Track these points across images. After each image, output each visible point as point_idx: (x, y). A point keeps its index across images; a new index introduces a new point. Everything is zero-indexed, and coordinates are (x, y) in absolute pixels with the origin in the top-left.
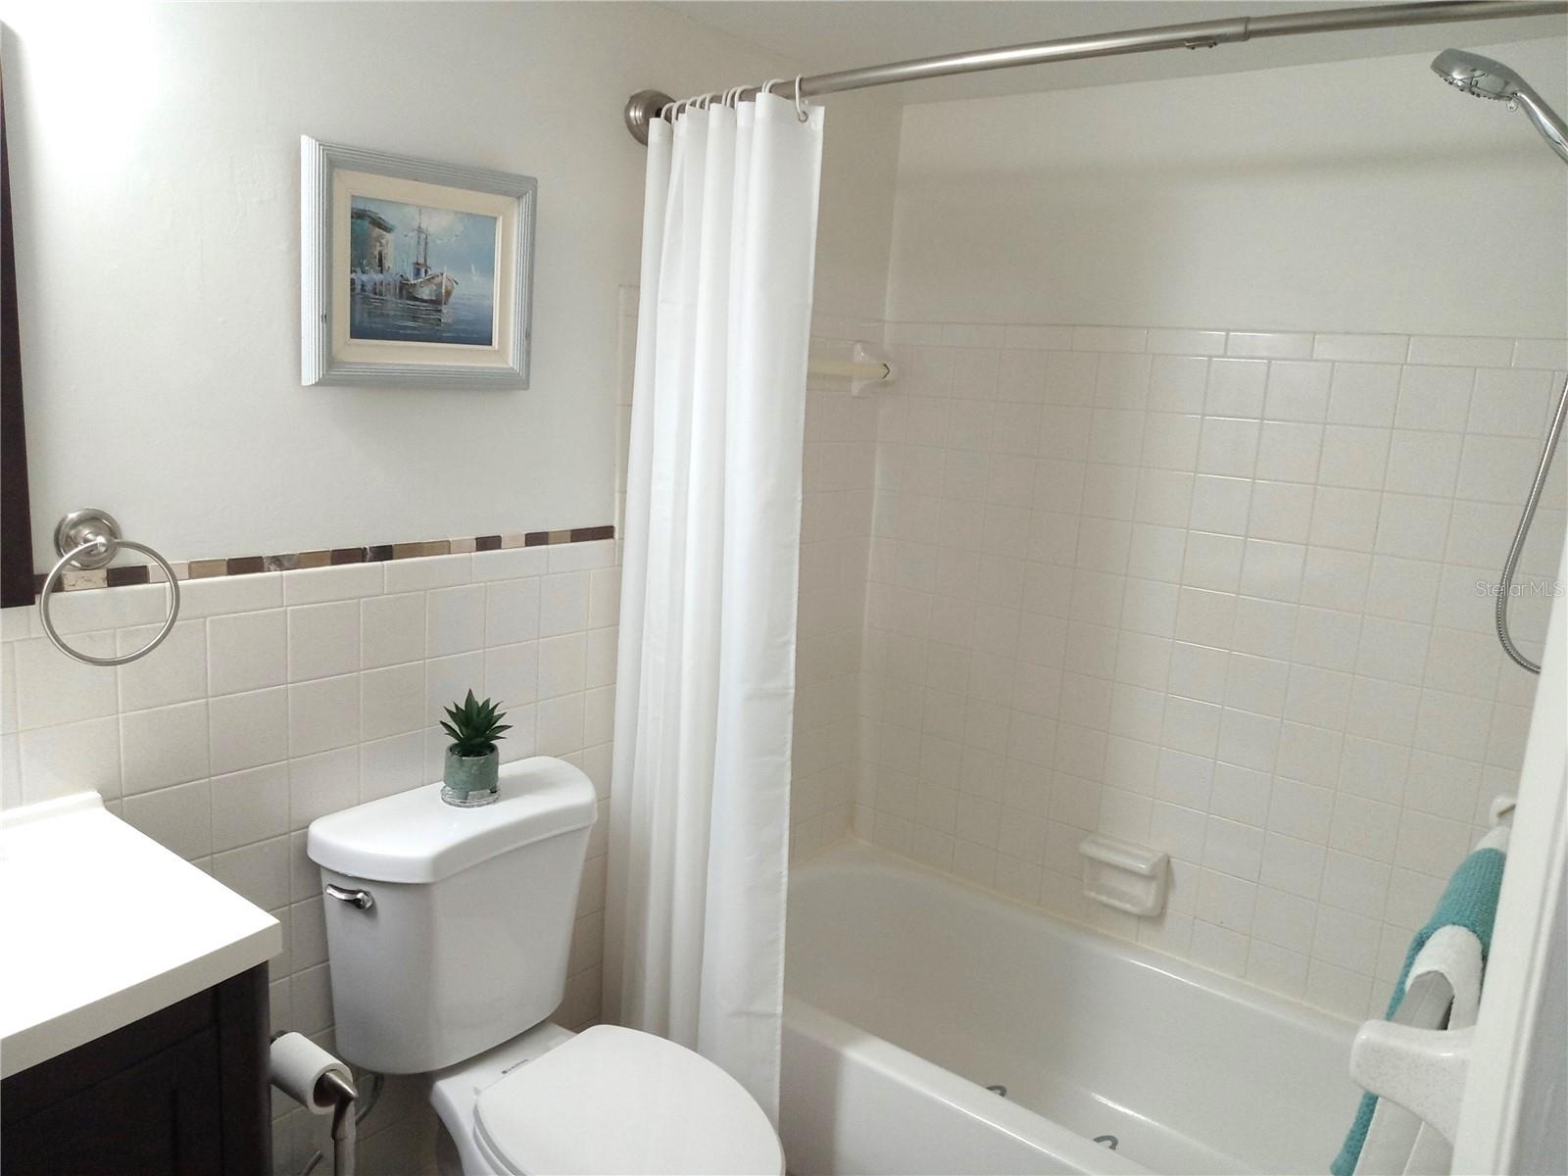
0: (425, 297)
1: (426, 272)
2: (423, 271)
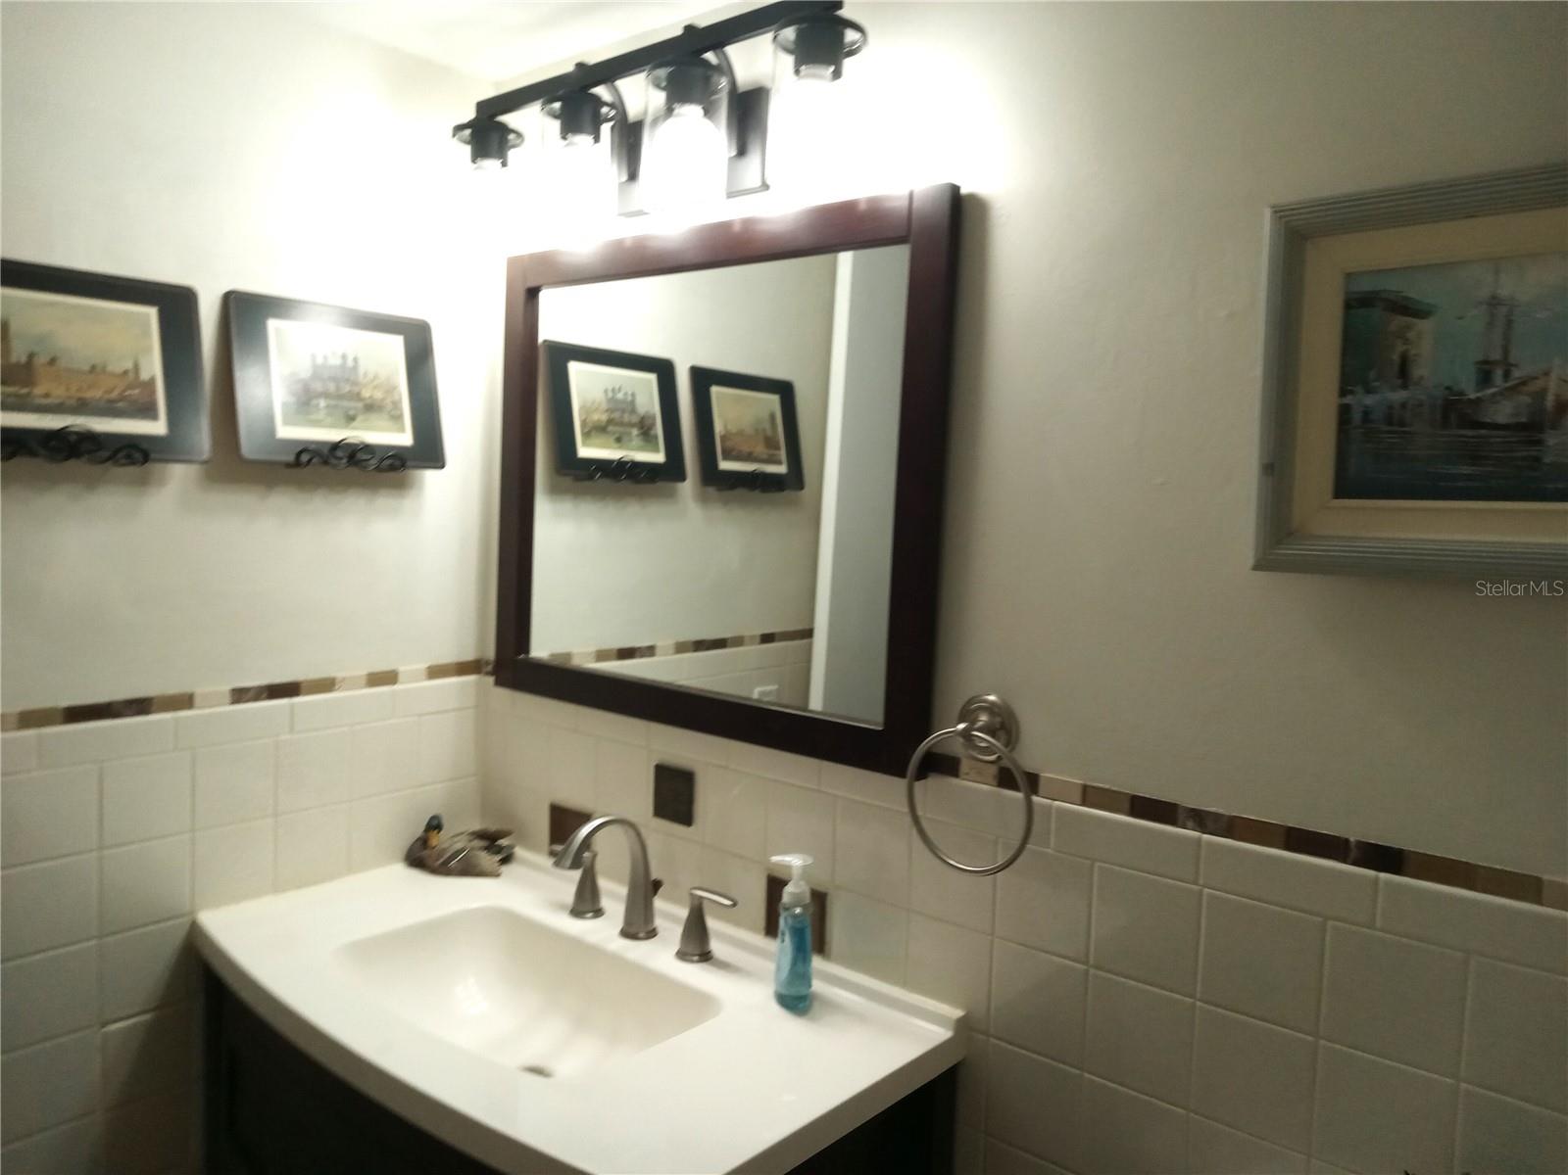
0: (1501, 419)
1: (1507, 375)
2: (1499, 373)
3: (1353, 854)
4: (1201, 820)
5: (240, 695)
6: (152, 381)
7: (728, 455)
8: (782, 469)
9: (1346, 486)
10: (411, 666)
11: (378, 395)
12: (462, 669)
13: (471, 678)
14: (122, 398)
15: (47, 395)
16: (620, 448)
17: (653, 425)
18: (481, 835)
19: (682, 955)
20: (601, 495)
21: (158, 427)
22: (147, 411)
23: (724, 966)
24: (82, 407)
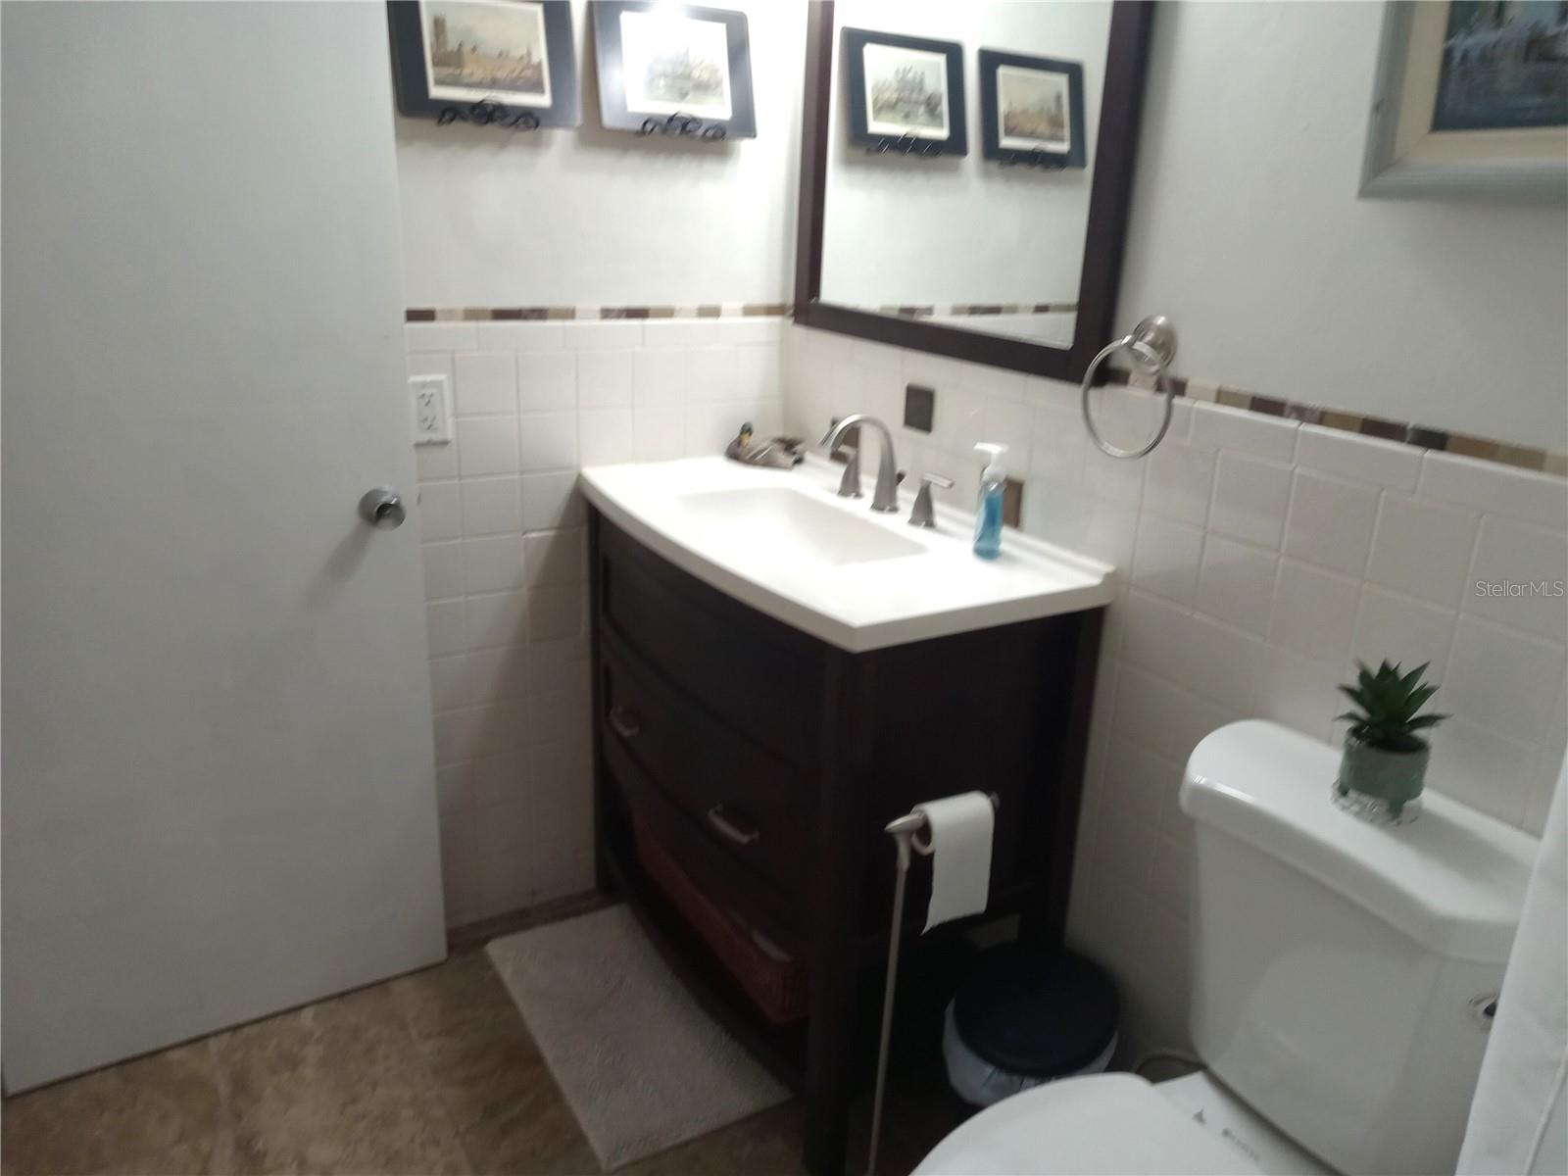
3: (1409, 437)
4: (1301, 413)
5: (607, 313)
6: (539, 65)
7: (1010, 132)
8: (1063, 147)
9: (1444, 120)
10: (732, 304)
11: (705, 76)
12: (771, 311)
13: (776, 320)
14: (519, 78)
15: (472, 74)
16: (907, 123)
17: (939, 103)
18: (781, 441)
19: (913, 522)
20: (890, 167)
21: (543, 100)
22: (536, 87)
23: (943, 532)
24: (494, 84)
